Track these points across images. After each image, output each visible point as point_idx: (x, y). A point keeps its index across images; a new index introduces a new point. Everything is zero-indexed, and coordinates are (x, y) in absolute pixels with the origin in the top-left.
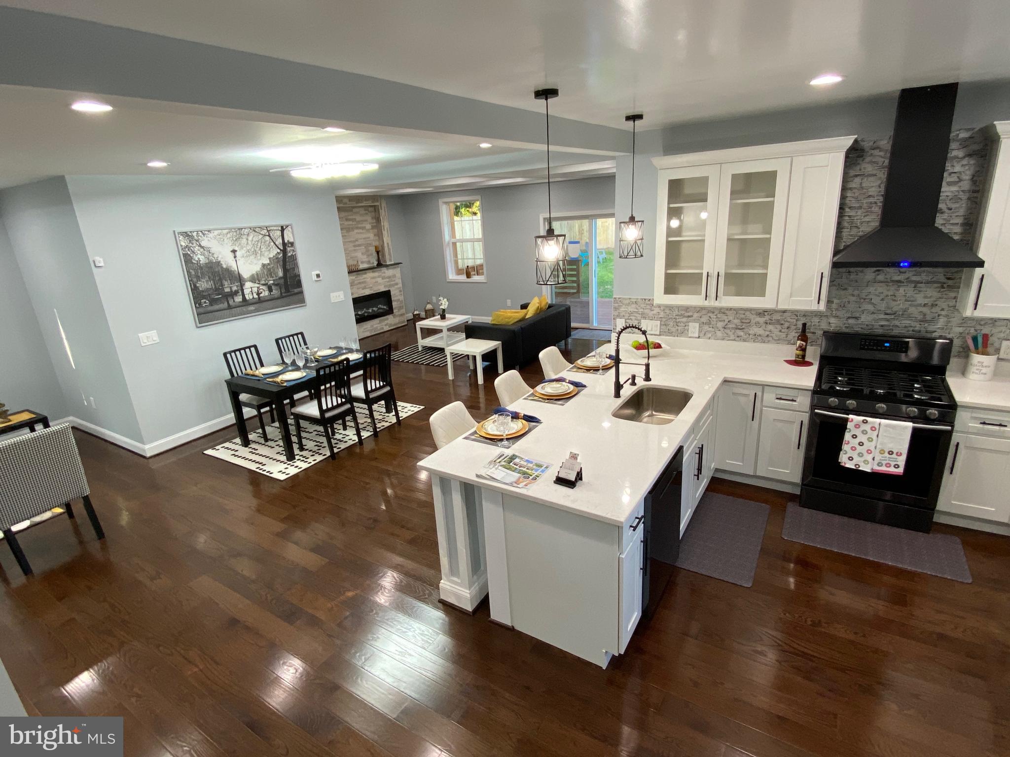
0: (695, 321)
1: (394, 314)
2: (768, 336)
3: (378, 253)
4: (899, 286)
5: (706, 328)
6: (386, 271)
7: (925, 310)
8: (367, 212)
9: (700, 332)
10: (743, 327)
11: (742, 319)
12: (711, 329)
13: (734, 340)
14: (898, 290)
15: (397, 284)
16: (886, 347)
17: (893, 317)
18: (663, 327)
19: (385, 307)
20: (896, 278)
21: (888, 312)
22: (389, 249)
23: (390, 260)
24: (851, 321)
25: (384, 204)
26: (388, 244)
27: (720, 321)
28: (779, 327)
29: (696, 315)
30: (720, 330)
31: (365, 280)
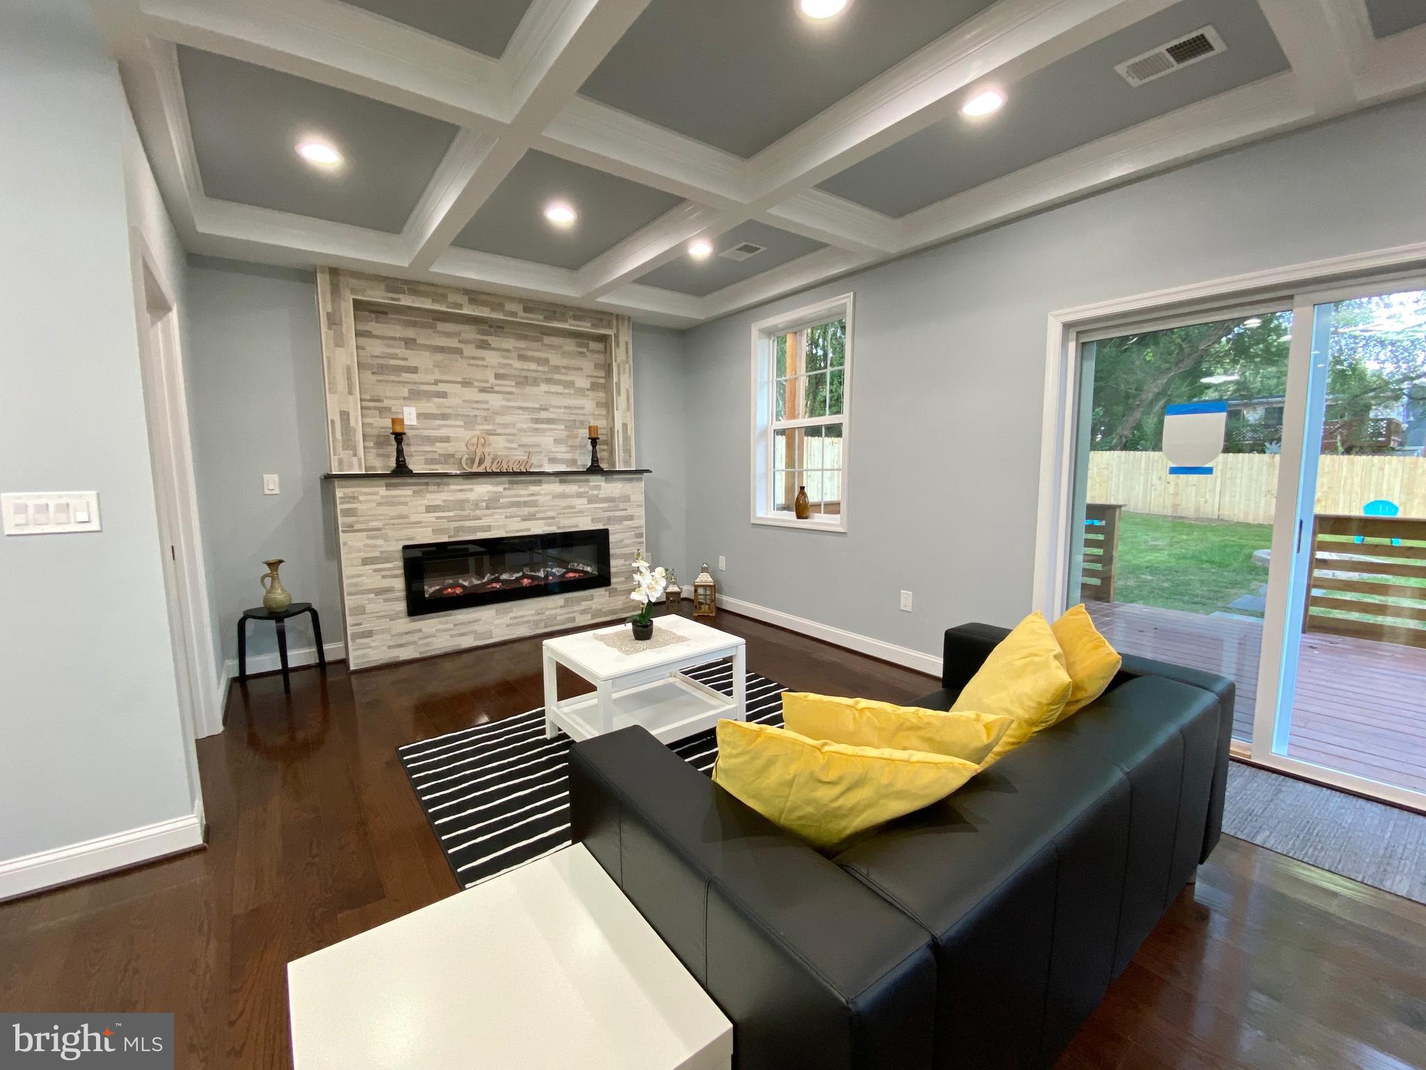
1: (613, 586)
3: (594, 441)
6: (603, 484)
8: (585, 350)
15: (631, 518)
19: (589, 569)
22: (626, 438)
23: (627, 462)
25: (625, 336)
26: (625, 426)
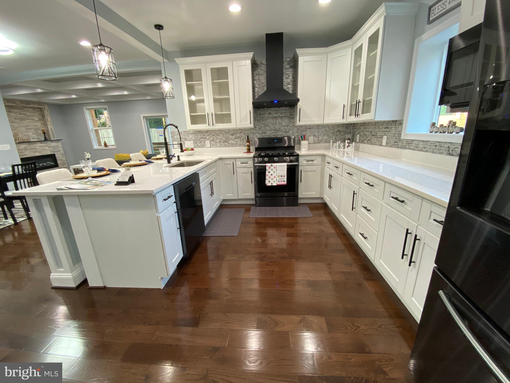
0: (208, 140)
1: (59, 167)
2: (236, 144)
3: (44, 133)
4: (277, 119)
5: (213, 142)
6: (51, 143)
7: (286, 128)
8: (35, 111)
9: (210, 145)
10: (227, 141)
11: (226, 137)
12: (215, 143)
13: (224, 147)
14: (276, 121)
15: (60, 151)
16: (276, 141)
17: (276, 131)
18: (195, 144)
19: (52, 163)
20: (275, 116)
21: (275, 129)
22: (53, 132)
23: (54, 138)
24: (264, 134)
25: (46, 107)
26: (51, 129)
27: (218, 139)
28: (239, 139)
29: (208, 137)
30: (218, 143)
31: (35, 147)
